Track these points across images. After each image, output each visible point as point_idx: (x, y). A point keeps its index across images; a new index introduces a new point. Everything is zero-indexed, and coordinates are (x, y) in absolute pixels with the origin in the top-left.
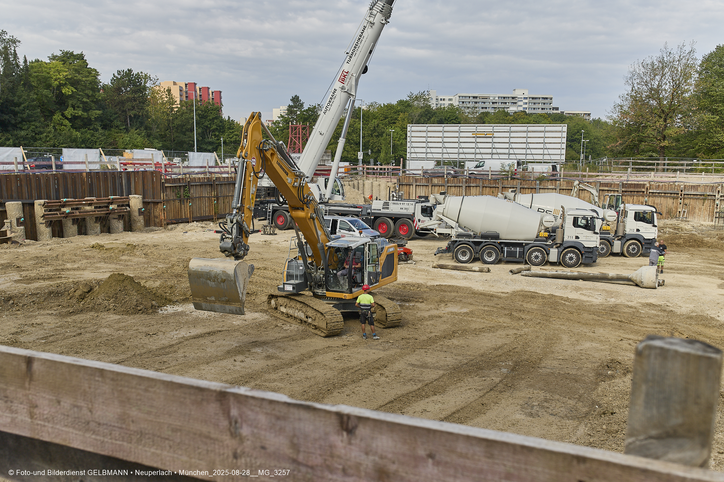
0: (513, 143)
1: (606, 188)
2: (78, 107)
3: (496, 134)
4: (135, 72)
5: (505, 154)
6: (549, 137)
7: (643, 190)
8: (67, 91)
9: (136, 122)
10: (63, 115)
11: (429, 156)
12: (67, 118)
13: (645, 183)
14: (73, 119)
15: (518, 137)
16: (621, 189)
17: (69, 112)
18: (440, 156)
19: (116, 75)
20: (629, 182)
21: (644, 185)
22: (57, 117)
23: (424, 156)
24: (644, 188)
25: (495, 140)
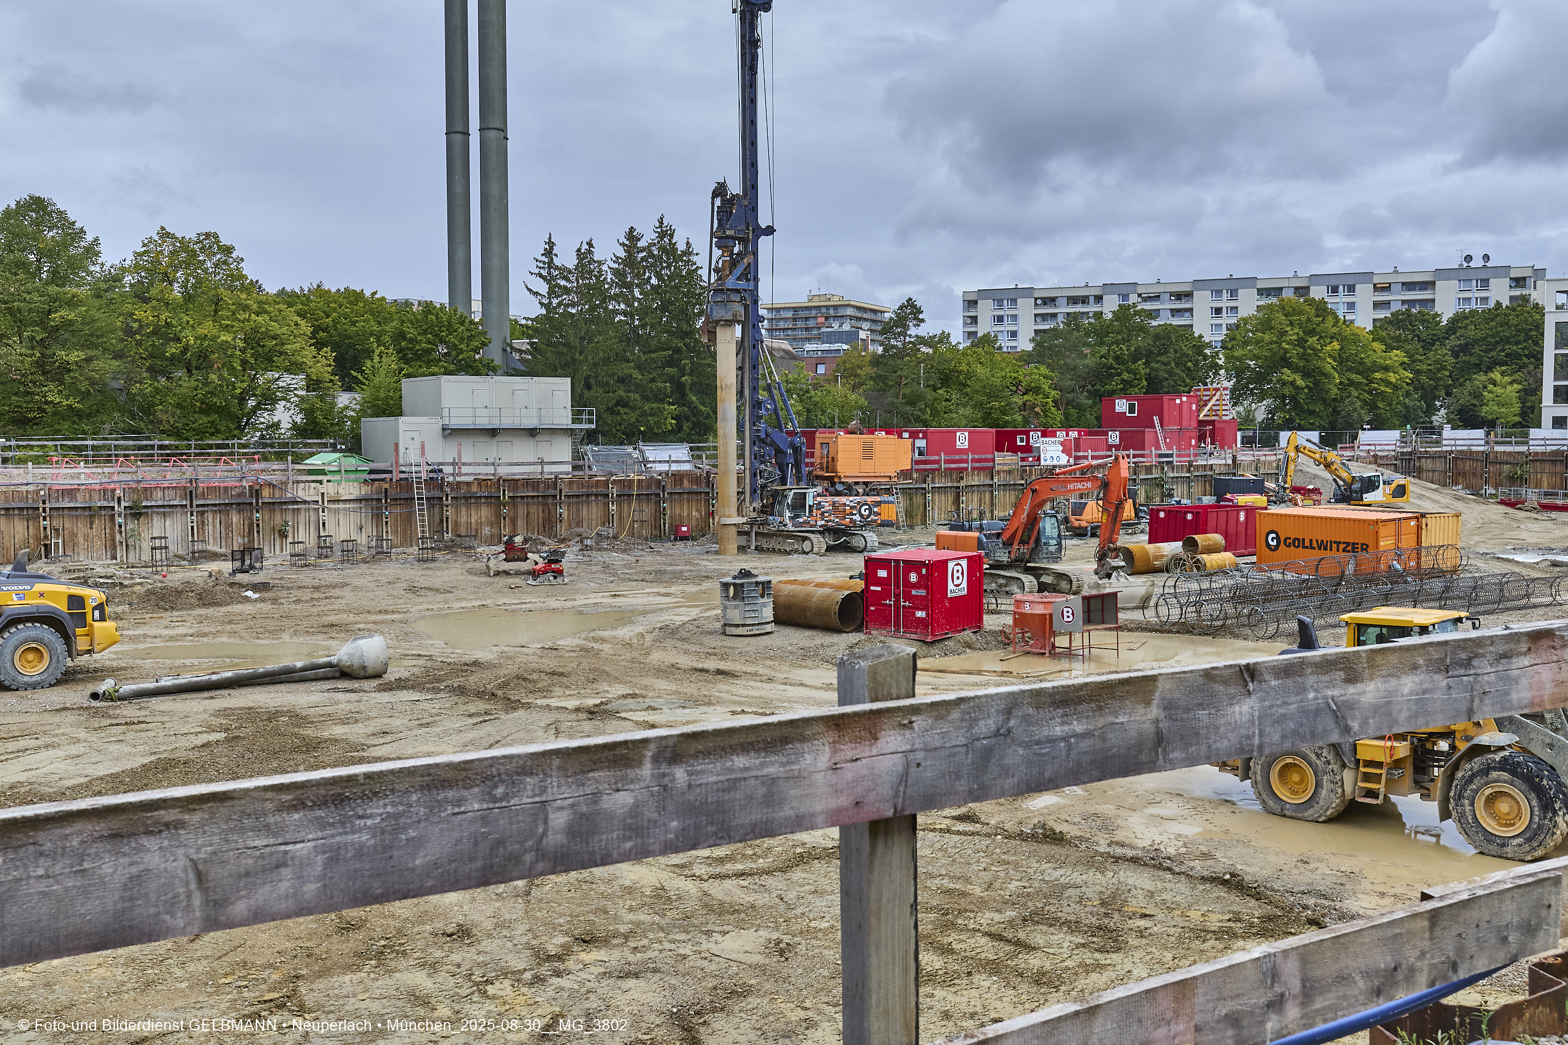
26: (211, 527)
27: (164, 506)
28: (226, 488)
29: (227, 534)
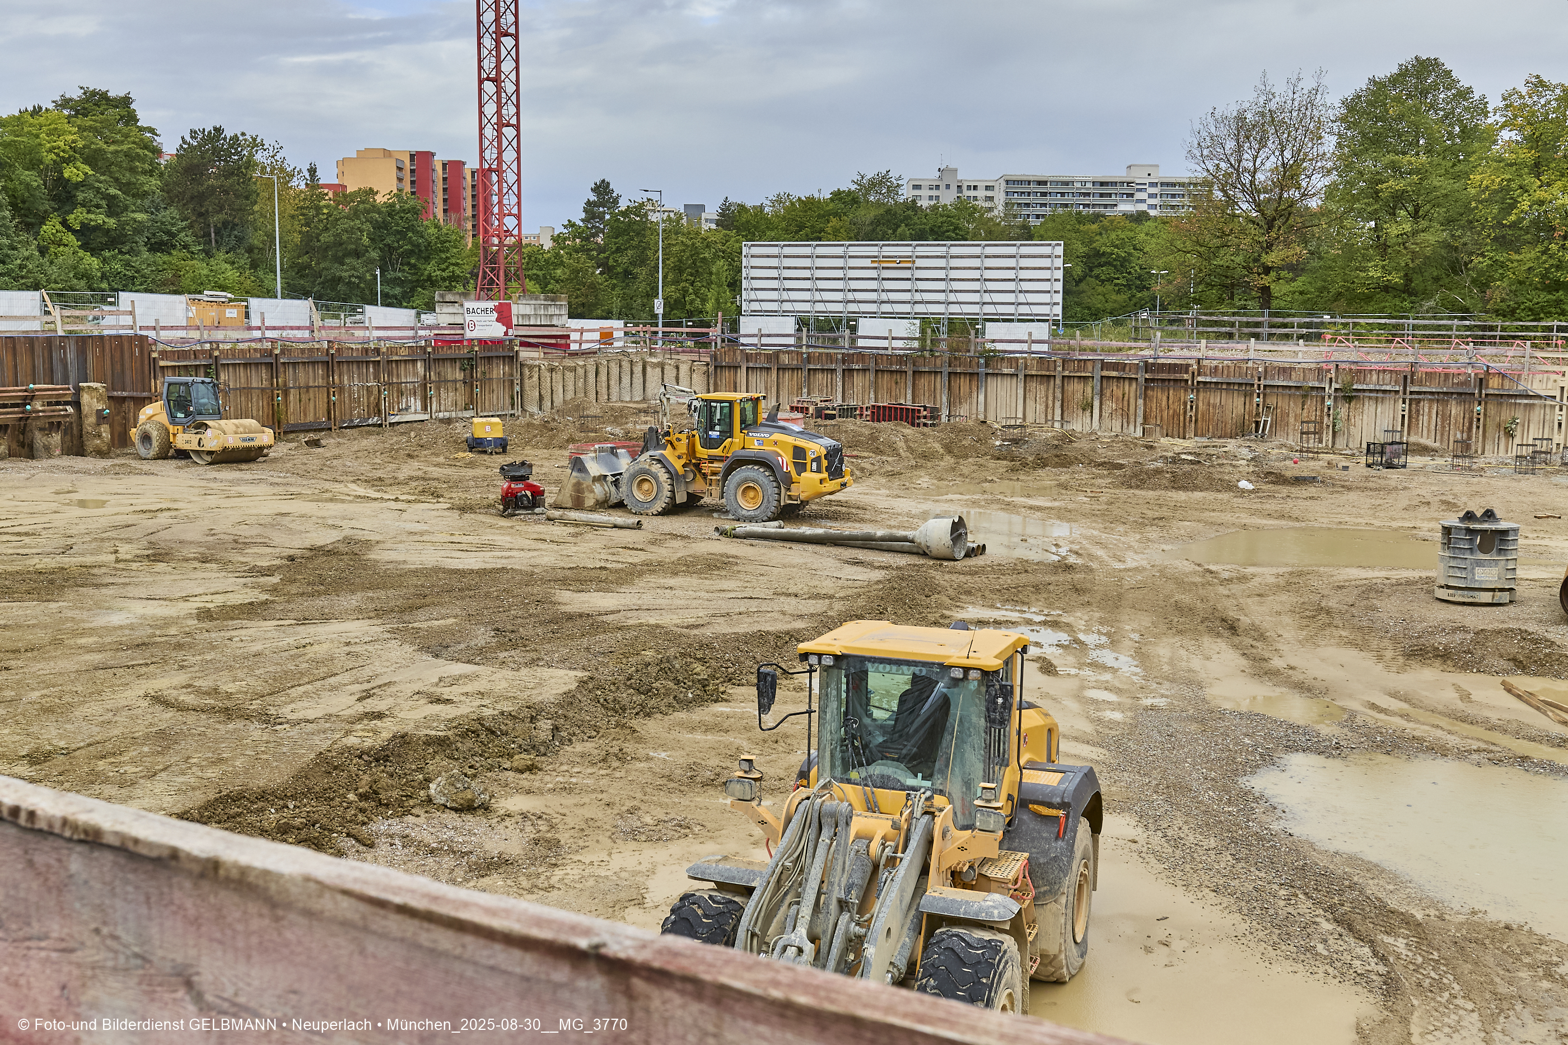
0: (954, 280)
1: (1114, 374)
2: (98, 206)
3: (919, 263)
4: (228, 133)
5: (939, 303)
6: (1027, 268)
7: (1186, 376)
8: (74, 173)
9: (230, 236)
10: (63, 223)
11: (787, 306)
13: (1190, 362)
14: (85, 233)
15: (965, 268)
16: (1142, 376)
17: (77, 217)
18: (806, 307)
19: (188, 139)
20: (1160, 361)
21: (1188, 366)
22: (51, 227)
23: (774, 306)
24: (1187, 372)
25: (920, 274)
26: (1426, 418)
27: (1377, 391)
28: (1447, 375)
29: (1443, 427)
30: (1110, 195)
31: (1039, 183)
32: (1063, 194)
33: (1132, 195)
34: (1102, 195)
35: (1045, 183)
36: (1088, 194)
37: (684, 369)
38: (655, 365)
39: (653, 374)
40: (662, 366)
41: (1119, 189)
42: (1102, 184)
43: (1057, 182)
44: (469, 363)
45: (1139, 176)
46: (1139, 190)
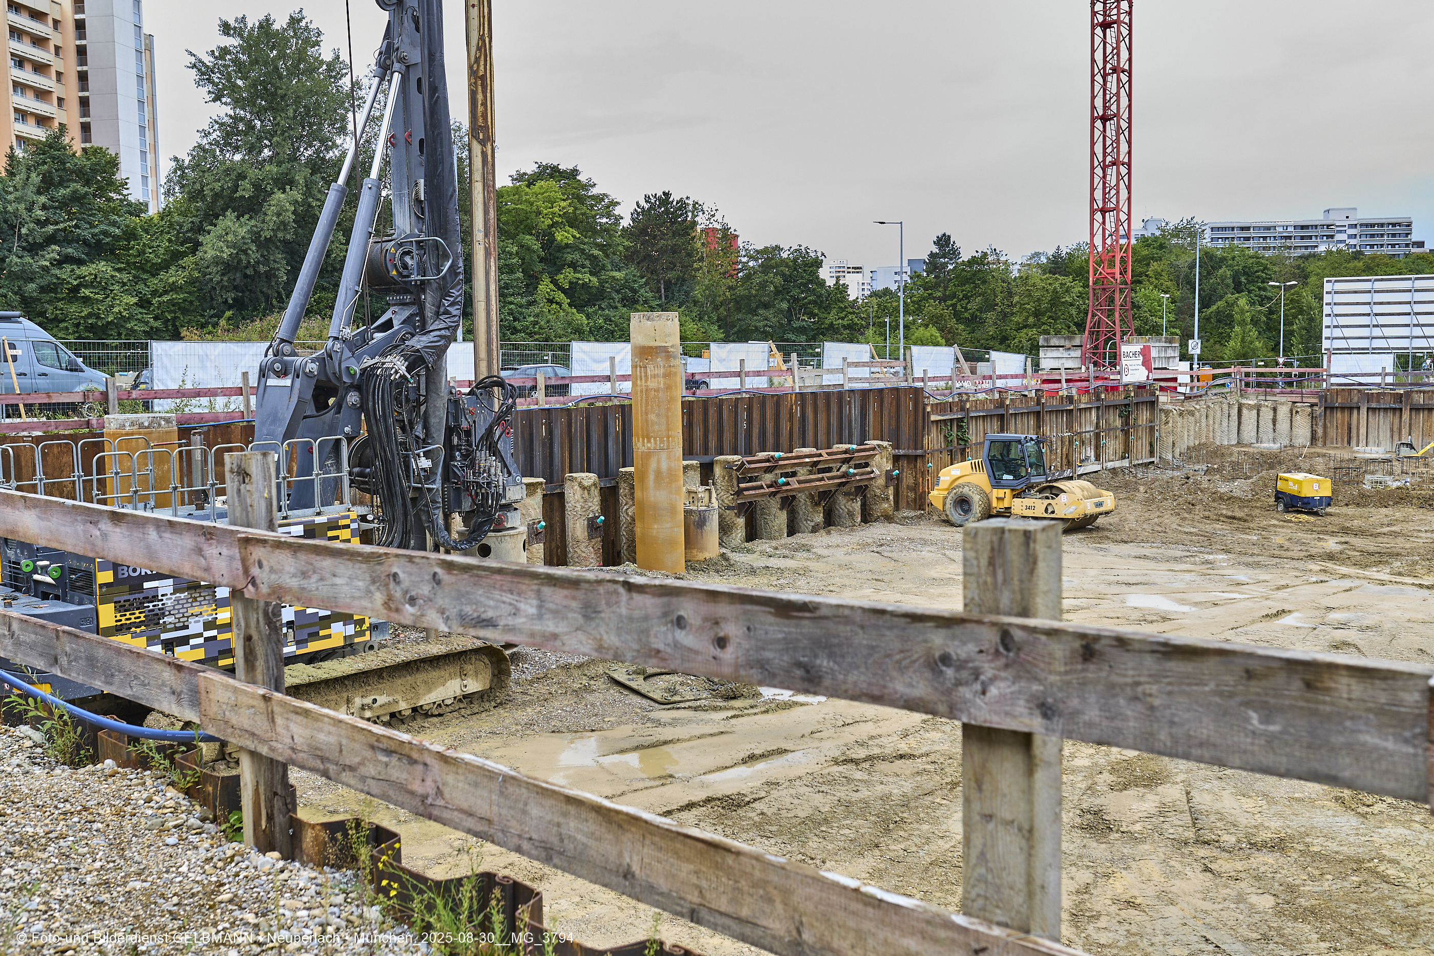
2: (583, 266)
4: (675, 197)
8: (564, 236)
9: (679, 291)
10: (554, 282)
11: (1379, 344)
12: (560, 288)
14: (572, 291)
17: (566, 276)
18: (1404, 343)
19: (643, 203)
22: (545, 287)
23: (1365, 344)
30: (1310, 237)
31: (1242, 229)
32: (1265, 238)
33: (1332, 237)
34: (1302, 238)
35: (1248, 228)
36: (1290, 238)
37: (1283, 411)
38: (1250, 408)
39: (1249, 417)
40: (1258, 408)
41: (1320, 232)
42: (1303, 227)
43: (1259, 228)
44: (1125, 410)
45: (1338, 219)
46: (1340, 232)
